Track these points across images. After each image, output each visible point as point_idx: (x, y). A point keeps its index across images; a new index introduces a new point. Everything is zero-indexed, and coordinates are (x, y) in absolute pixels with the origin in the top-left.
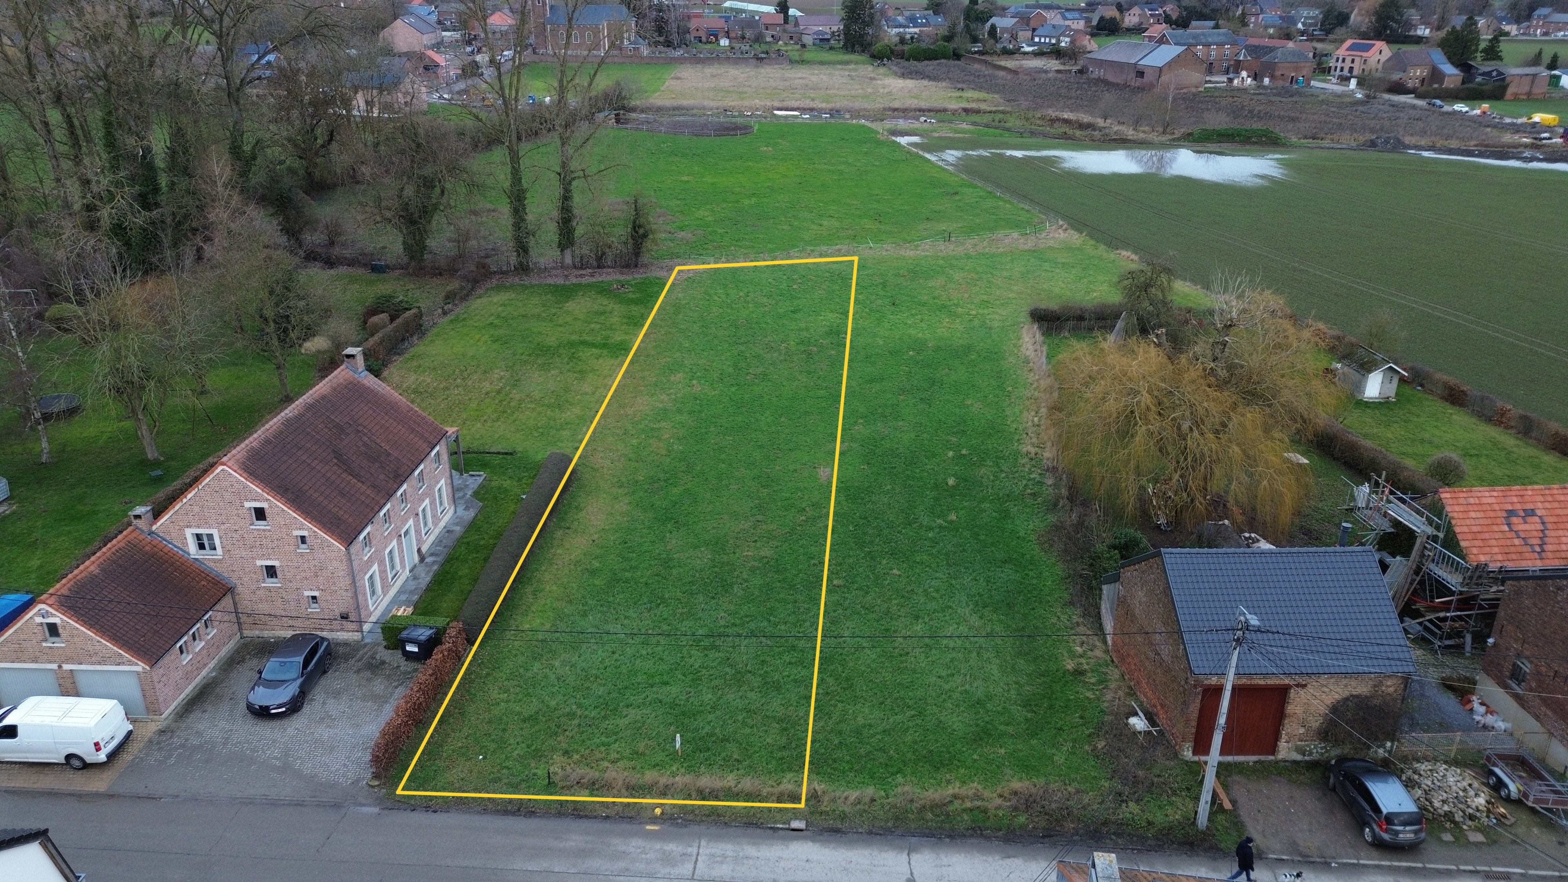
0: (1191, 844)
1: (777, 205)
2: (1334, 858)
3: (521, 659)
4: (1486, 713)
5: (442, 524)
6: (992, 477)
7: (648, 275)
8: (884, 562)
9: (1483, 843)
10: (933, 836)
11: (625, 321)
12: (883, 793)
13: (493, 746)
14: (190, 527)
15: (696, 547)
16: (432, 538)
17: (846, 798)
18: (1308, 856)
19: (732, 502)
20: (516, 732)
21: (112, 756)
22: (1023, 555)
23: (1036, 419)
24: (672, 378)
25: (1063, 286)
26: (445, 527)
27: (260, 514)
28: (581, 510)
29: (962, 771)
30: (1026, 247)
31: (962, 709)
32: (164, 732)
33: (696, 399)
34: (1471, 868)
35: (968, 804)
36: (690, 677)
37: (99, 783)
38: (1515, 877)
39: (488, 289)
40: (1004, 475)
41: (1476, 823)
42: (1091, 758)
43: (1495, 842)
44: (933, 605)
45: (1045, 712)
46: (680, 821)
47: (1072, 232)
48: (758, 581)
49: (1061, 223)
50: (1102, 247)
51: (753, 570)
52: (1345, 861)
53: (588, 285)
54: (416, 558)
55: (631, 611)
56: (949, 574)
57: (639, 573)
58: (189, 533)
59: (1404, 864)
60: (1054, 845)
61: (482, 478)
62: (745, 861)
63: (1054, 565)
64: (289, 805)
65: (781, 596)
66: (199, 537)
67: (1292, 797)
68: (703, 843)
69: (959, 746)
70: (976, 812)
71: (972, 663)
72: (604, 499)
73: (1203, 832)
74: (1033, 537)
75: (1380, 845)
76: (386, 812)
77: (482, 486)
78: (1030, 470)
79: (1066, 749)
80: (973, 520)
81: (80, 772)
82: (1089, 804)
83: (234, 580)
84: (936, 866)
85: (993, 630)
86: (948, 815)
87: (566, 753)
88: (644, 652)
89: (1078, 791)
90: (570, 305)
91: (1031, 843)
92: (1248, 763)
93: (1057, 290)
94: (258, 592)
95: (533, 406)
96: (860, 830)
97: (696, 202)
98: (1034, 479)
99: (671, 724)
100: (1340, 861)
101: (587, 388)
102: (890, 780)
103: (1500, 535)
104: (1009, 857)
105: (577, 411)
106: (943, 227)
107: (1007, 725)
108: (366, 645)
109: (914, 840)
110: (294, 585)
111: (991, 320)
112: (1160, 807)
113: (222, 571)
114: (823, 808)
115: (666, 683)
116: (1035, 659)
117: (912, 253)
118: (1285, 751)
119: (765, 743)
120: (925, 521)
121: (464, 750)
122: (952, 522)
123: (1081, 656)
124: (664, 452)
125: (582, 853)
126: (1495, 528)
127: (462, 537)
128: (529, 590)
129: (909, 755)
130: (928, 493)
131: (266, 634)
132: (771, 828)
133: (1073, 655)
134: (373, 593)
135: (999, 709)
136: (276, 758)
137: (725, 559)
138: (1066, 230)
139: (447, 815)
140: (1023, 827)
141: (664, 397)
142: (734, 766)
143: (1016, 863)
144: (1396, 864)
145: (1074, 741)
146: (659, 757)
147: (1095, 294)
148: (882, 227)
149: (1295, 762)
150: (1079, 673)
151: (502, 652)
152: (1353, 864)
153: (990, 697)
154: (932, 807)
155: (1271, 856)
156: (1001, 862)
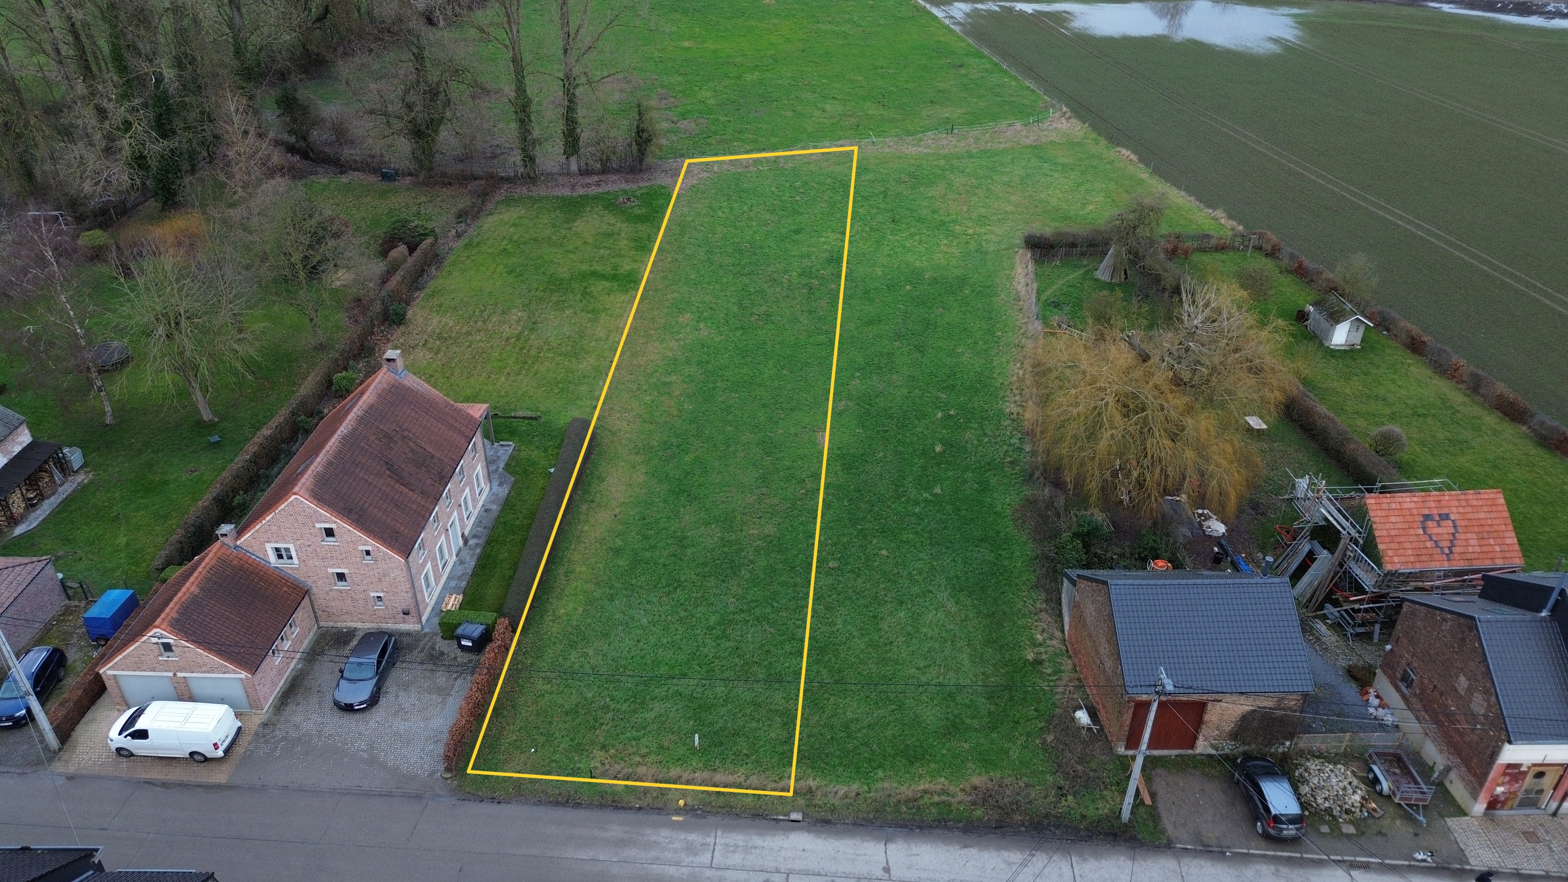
0: (1115, 835)
1: (779, 82)
2: (1229, 847)
3: (559, 647)
4: (1379, 706)
5: (481, 503)
6: (976, 442)
7: (653, 182)
8: (875, 542)
9: (1353, 835)
10: (906, 826)
11: (633, 244)
12: (866, 788)
13: (541, 739)
14: (270, 542)
15: (707, 524)
16: (473, 519)
17: (836, 793)
18: (1209, 846)
19: (739, 472)
20: (560, 725)
21: (227, 751)
22: (998, 533)
23: (1021, 372)
24: (681, 320)
25: (1061, 196)
26: (483, 506)
27: (330, 532)
28: (603, 480)
29: (933, 765)
30: (1028, 142)
31: (935, 702)
32: (267, 725)
33: (703, 346)
34: (1339, 858)
35: (936, 799)
36: (705, 668)
37: (220, 776)
38: (1373, 865)
39: (497, 203)
40: (986, 440)
41: (1350, 817)
42: (1041, 752)
43: (1363, 833)
44: (916, 590)
45: (1006, 704)
46: (699, 812)
47: (1075, 121)
48: (762, 563)
49: (1065, 109)
50: (1103, 142)
51: (757, 550)
52: (1238, 850)
53: (597, 198)
54: (461, 542)
55: (652, 595)
56: (931, 554)
57: (657, 553)
58: (269, 548)
59: (1286, 854)
60: (1004, 835)
61: (512, 448)
62: (753, 851)
63: (1026, 543)
64: (379, 795)
65: (783, 578)
66: (277, 550)
67: (1202, 790)
68: (719, 833)
69: (931, 740)
70: (941, 806)
71: (947, 652)
72: (623, 467)
73: (1125, 825)
74: (1008, 512)
75: (1267, 837)
76: (460, 802)
77: (512, 457)
78: (1011, 433)
79: (1019, 743)
80: (956, 493)
81: (202, 765)
82: (1035, 799)
83: (309, 582)
84: (907, 855)
85: (967, 616)
86: (919, 808)
87: (603, 747)
88: (665, 641)
89: (1027, 786)
90: (579, 225)
91: (986, 834)
92: (1170, 756)
93: (1054, 202)
94: (330, 593)
95: (551, 355)
96: (847, 821)
97: (698, 78)
98: (1014, 444)
99: (690, 718)
100: (1234, 850)
101: (601, 333)
102: (872, 774)
103: (1415, 538)
104: (966, 847)
105: (592, 360)
106: (945, 113)
107: (973, 718)
108: (425, 634)
109: (890, 830)
110: (362, 588)
111: (988, 241)
112: (1093, 801)
113: (300, 576)
114: (817, 802)
115: (684, 675)
116: (1001, 647)
117: (913, 150)
118: (1202, 747)
119: (769, 737)
120: (913, 493)
121: (518, 743)
122: (936, 495)
123: (1041, 645)
124: (675, 412)
125: (622, 843)
126: (1412, 532)
127: (499, 517)
128: (561, 570)
129: (889, 750)
130: (916, 460)
131: (339, 625)
132: (774, 819)
133: (1034, 644)
134: (428, 586)
135: (967, 701)
136: (363, 751)
137: (733, 537)
138: (1069, 118)
139: (509, 805)
140: (979, 819)
141: (673, 344)
142: (743, 760)
143: (973, 852)
144: (1279, 854)
145: (1028, 735)
146: (681, 750)
147: (1091, 207)
148: (885, 113)
149: (1210, 756)
150: (1038, 662)
151: (542, 640)
152: (1244, 853)
153: (959, 687)
154: (906, 802)
155: (1178, 846)
156: (960, 851)
